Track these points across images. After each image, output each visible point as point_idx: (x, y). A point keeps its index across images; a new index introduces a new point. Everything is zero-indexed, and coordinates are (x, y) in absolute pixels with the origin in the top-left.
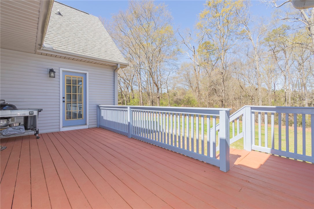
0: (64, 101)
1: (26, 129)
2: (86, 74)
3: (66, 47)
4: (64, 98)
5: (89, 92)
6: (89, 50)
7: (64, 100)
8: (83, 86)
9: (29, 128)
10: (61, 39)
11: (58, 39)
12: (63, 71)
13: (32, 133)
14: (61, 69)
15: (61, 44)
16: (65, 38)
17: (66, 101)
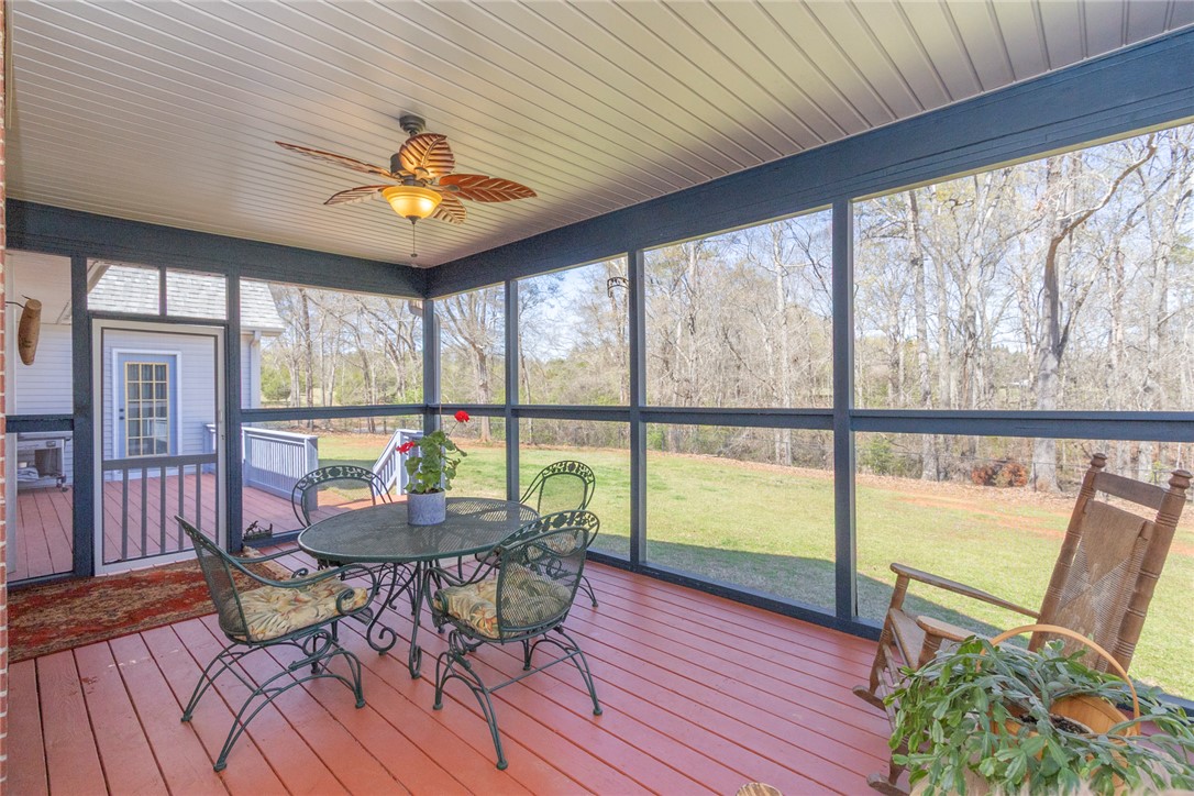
0: (122, 418)
1: (41, 474)
2: (175, 356)
3: (124, 303)
4: (122, 410)
5: (183, 400)
6: (183, 304)
7: (122, 414)
8: (168, 403)
9: (48, 471)
10: (117, 283)
11: (108, 287)
12: (120, 354)
13: (53, 482)
14: (115, 351)
15: (114, 298)
16: (126, 279)
17: (127, 417)
